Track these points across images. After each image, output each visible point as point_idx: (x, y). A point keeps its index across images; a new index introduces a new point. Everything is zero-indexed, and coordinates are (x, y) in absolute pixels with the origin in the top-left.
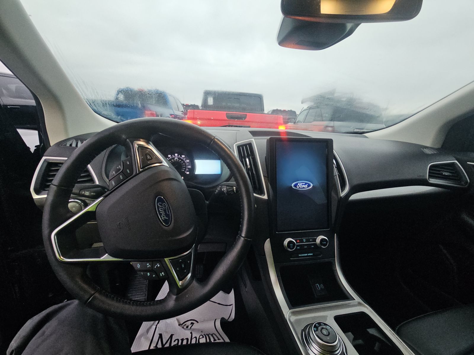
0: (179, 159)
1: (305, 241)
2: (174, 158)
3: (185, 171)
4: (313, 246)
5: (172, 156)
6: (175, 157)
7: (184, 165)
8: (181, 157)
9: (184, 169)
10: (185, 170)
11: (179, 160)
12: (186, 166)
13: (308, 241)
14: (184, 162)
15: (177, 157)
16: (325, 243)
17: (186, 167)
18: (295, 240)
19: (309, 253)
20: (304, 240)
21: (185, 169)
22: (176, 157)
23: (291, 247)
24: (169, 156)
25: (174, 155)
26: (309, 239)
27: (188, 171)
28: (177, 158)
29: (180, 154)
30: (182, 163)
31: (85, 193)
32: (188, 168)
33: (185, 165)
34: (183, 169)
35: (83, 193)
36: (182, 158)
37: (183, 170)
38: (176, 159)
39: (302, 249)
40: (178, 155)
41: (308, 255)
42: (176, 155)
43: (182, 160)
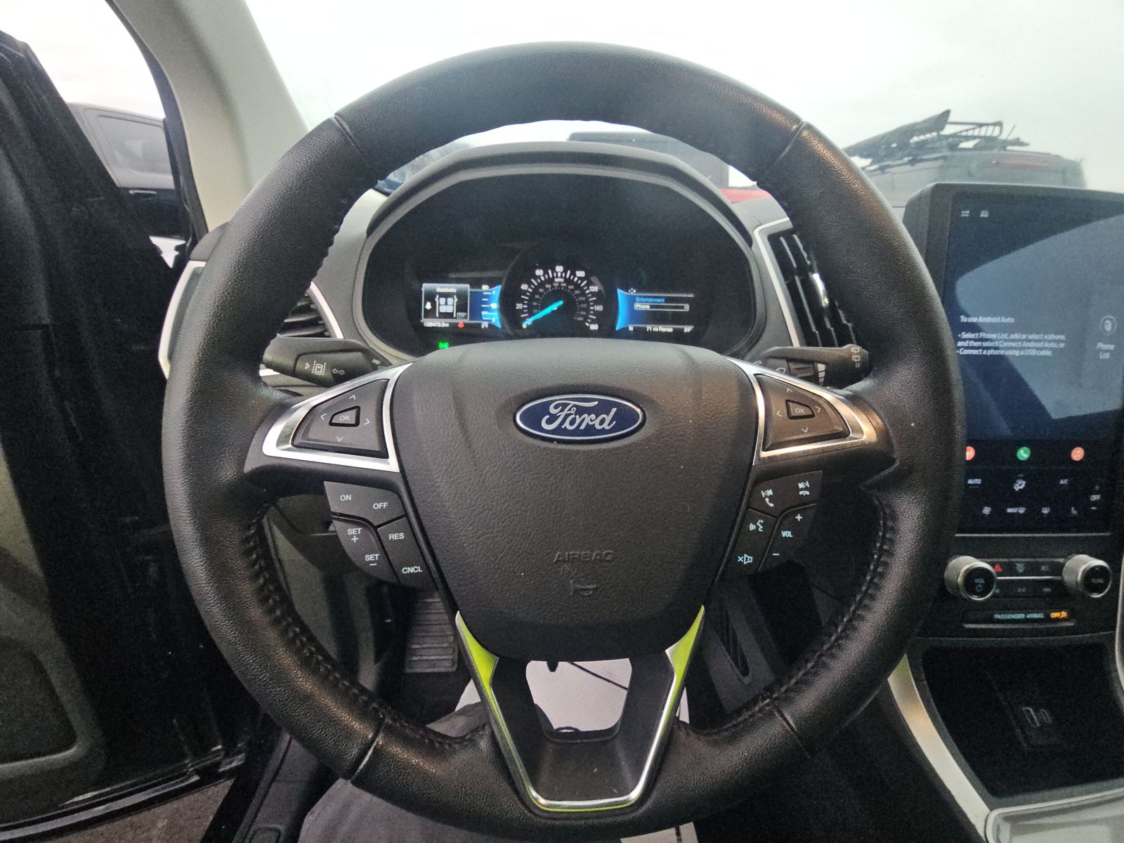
0: (568, 281)
1: (1021, 571)
2: (551, 281)
3: (585, 320)
4: (1047, 590)
5: (546, 273)
6: (557, 277)
7: (581, 302)
8: (575, 276)
9: (583, 316)
10: (586, 318)
11: (567, 287)
12: (590, 306)
13: (1033, 569)
14: (583, 293)
15: (561, 277)
16: (1100, 581)
17: (587, 310)
18: (989, 563)
19: (1034, 610)
20: (1020, 568)
21: (584, 313)
22: (559, 275)
23: (979, 588)
24: (539, 272)
25: (554, 270)
26: (1039, 565)
27: (593, 322)
28: (562, 280)
29: (571, 266)
30: (577, 296)
31: (311, 367)
32: (596, 313)
33: (587, 301)
34: (579, 316)
35: (306, 368)
36: (576, 279)
37: (581, 319)
38: (560, 283)
39: (1010, 597)
40: (565, 271)
41: (1028, 616)
42: (559, 269)
43: (577, 286)
